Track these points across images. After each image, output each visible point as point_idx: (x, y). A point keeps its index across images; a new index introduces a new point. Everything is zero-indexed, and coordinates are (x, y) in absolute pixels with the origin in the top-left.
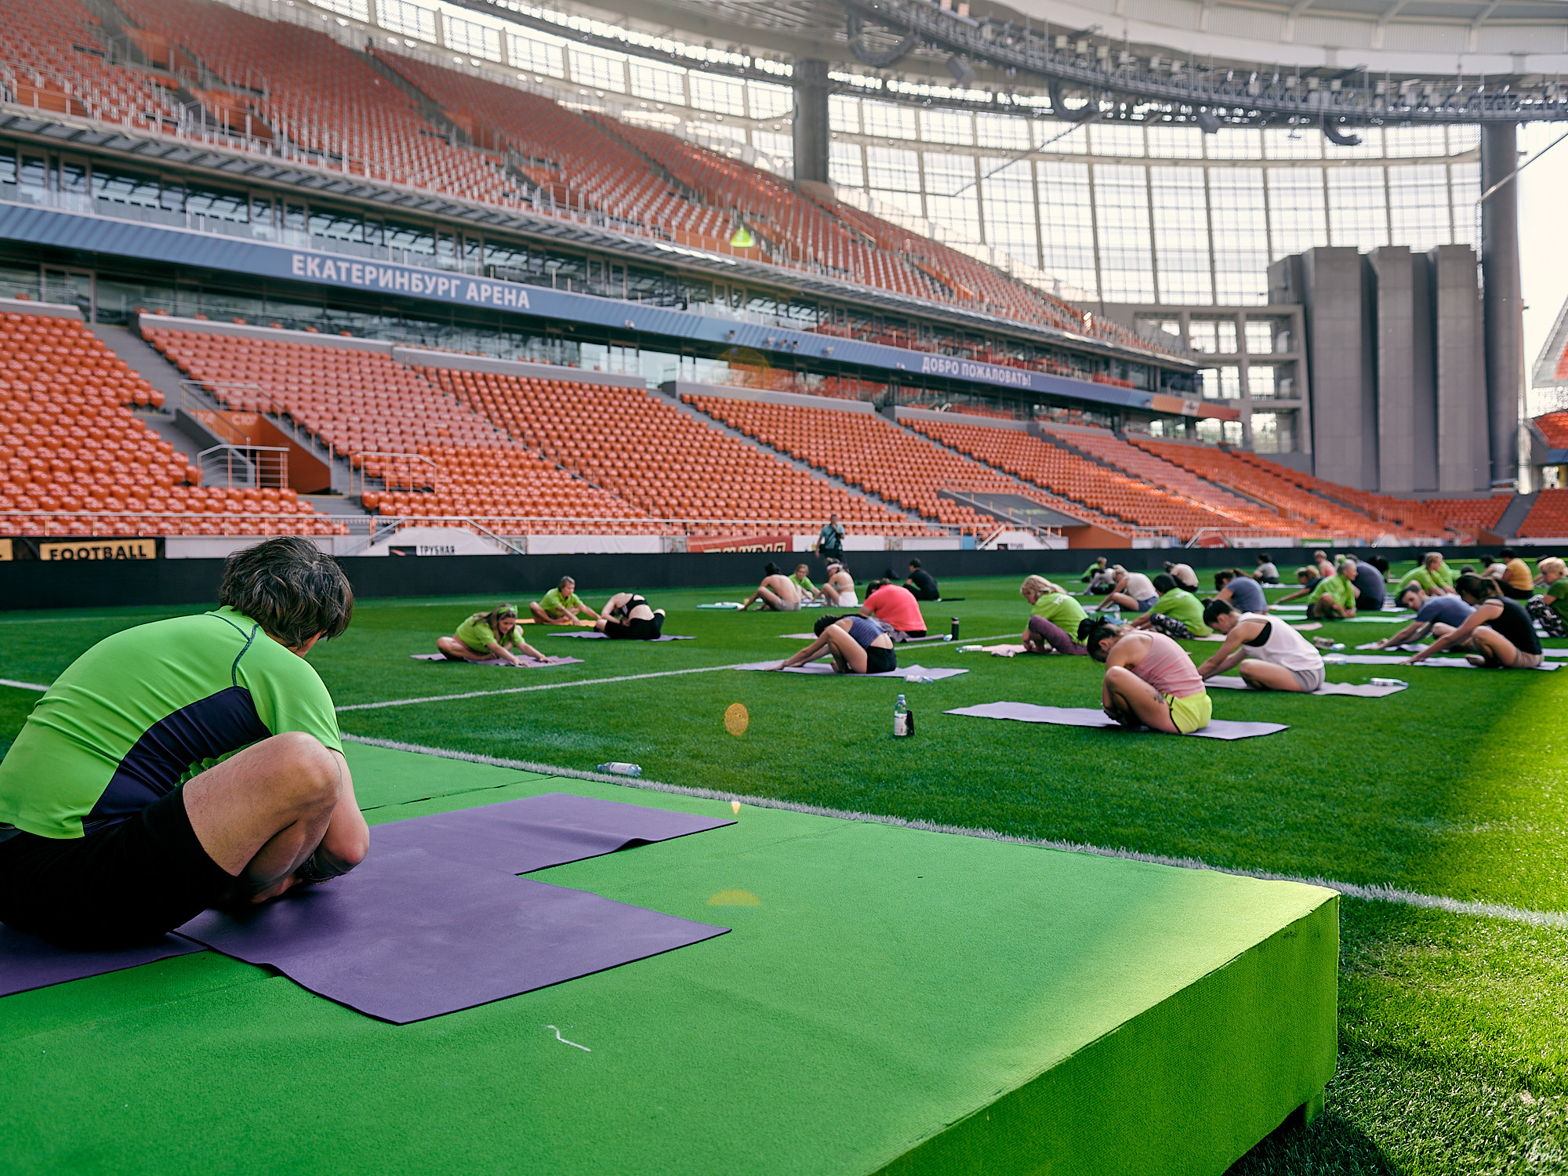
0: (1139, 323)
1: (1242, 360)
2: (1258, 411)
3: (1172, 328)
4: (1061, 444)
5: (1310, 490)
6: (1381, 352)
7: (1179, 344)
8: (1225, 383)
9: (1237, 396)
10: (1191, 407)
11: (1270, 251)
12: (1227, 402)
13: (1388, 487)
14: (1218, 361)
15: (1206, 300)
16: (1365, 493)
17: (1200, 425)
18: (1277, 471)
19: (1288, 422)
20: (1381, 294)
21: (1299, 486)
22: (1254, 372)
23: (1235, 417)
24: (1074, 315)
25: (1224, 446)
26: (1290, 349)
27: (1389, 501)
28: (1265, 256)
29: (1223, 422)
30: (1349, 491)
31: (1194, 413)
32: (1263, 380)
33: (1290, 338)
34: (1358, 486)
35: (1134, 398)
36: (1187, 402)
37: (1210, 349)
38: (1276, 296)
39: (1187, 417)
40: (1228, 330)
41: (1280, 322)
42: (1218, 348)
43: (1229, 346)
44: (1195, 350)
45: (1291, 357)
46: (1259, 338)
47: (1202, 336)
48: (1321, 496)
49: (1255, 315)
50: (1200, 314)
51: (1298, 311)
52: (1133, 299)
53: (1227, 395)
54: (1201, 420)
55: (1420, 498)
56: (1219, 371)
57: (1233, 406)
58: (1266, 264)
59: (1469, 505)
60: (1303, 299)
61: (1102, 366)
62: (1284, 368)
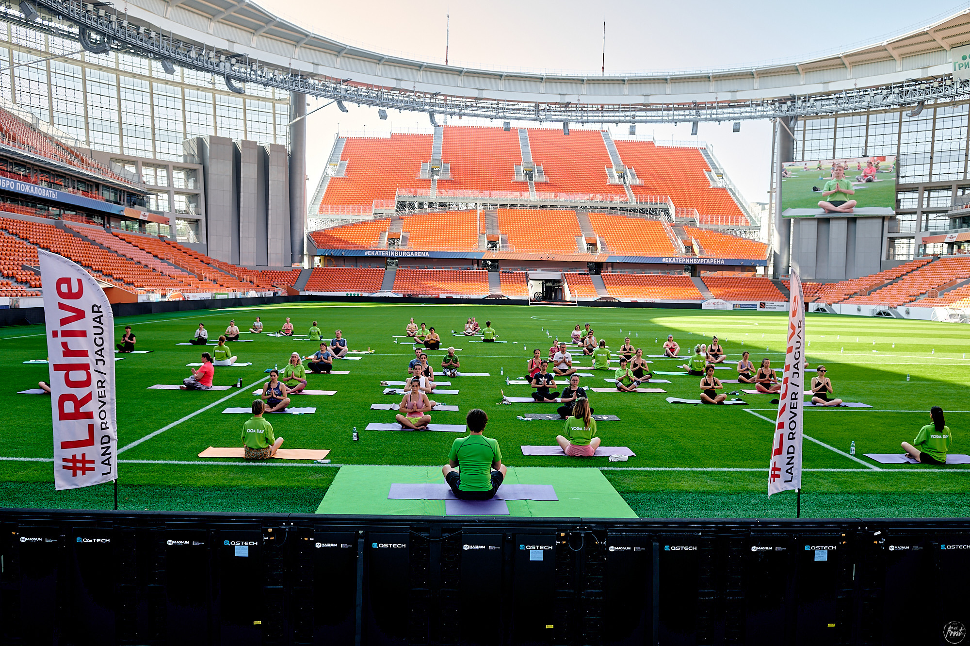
0: (113, 164)
1: (170, 191)
2: (178, 219)
3: (132, 169)
4: (77, 234)
5: (208, 264)
6: (242, 194)
7: (136, 179)
8: (160, 202)
9: (167, 210)
10: (145, 216)
11: (185, 134)
12: (162, 213)
13: (244, 263)
14: (156, 191)
15: (150, 156)
16: (233, 266)
17: (147, 225)
18: (189, 252)
19: (194, 226)
20: (242, 164)
21: (202, 261)
22: (176, 197)
23: (166, 222)
24: (77, 156)
25: (161, 237)
26: (196, 188)
27: (245, 270)
28: (182, 135)
29: (159, 223)
30: (225, 264)
31: (146, 219)
32: (181, 203)
33: (195, 181)
34: (230, 263)
35: (115, 209)
36: (143, 213)
37: (152, 183)
38: (189, 159)
39: (139, 220)
40: (162, 173)
41: (191, 172)
42: (156, 183)
43: (163, 183)
44: (144, 183)
45: (196, 192)
46: (180, 180)
47: (148, 174)
48: (214, 268)
49: (177, 168)
50: (147, 164)
51: (200, 168)
52: (108, 149)
53: (161, 210)
54: (148, 222)
55: (260, 269)
56: (157, 195)
57: (166, 216)
58: (182, 140)
59: (282, 274)
60: (203, 162)
61: (94, 189)
62: (192, 197)
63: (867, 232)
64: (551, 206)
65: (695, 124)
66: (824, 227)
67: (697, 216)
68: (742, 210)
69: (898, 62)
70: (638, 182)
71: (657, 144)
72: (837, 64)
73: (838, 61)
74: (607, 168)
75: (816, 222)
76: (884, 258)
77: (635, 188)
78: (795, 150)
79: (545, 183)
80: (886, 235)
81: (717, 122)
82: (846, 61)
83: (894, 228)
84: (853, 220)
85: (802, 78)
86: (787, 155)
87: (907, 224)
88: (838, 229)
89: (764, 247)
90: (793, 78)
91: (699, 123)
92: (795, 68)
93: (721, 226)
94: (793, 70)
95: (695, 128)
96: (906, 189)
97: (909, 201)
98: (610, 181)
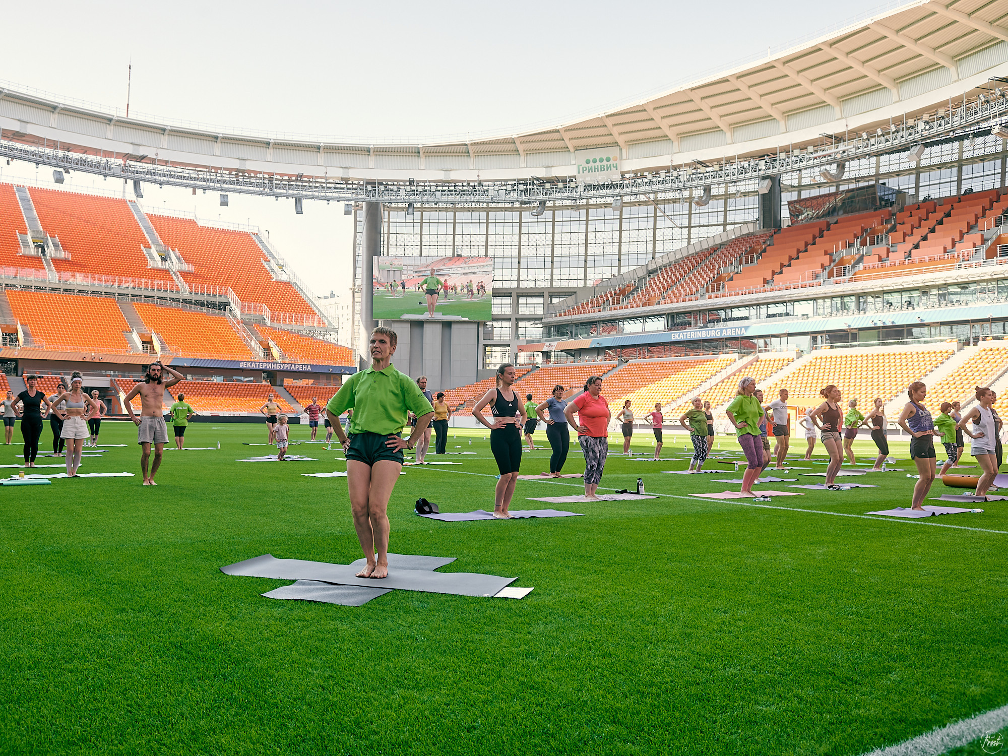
63: (463, 337)
64: (80, 291)
65: (298, 201)
66: (417, 331)
67: (267, 313)
68: (314, 309)
69: (522, 157)
70: (186, 267)
71: (201, 223)
72: (462, 151)
73: (463, 148)
74: (145, 247)
75: (408, 325)
76: (480, 367)
77: (184, 274)
78: (382, 243)
79: (66, 261)
80: (482, 342)
81: (326, 202)
82: (471, 149)
83: (489, 335)
84: (447, 325)
85: (422, 162)
86: (374, 248)
87: (501, 331)
88: (432, 334)
89: (347, 352)
90: (414, 161)
91: (304, 201)
92: (416, 150)
93: (294, 327)
94: (415, 152)
95: (299, 205)
96: (498, 293)
97: (502, 306)
98: (151, 264)
